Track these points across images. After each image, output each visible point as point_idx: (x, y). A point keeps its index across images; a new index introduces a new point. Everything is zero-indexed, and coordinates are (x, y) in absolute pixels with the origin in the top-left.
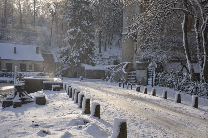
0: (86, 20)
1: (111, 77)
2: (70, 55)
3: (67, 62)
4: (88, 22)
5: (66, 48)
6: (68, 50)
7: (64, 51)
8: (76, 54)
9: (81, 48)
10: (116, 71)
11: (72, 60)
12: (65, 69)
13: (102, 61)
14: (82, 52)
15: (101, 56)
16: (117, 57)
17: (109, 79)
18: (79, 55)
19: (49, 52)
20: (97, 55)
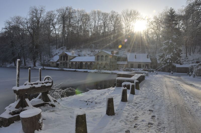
0: (176, 35)
1: (193, 73)
2: (165, 58)
3: (162, 62)
4: (177, 35)
5: (162, 53)
6: (164, 54)
7: (161, 55)
8: (168, 57)
9: (172, 53)
10: (198, 68)
11: (166, 61)
12: (163, 67)
13: (188, 61)
14: (173, 56)
15: (187, 59)
16: (198, 59)
17: (192, 74)
18: (170, 57)
19: (155, 57)
20: (184, 58)
